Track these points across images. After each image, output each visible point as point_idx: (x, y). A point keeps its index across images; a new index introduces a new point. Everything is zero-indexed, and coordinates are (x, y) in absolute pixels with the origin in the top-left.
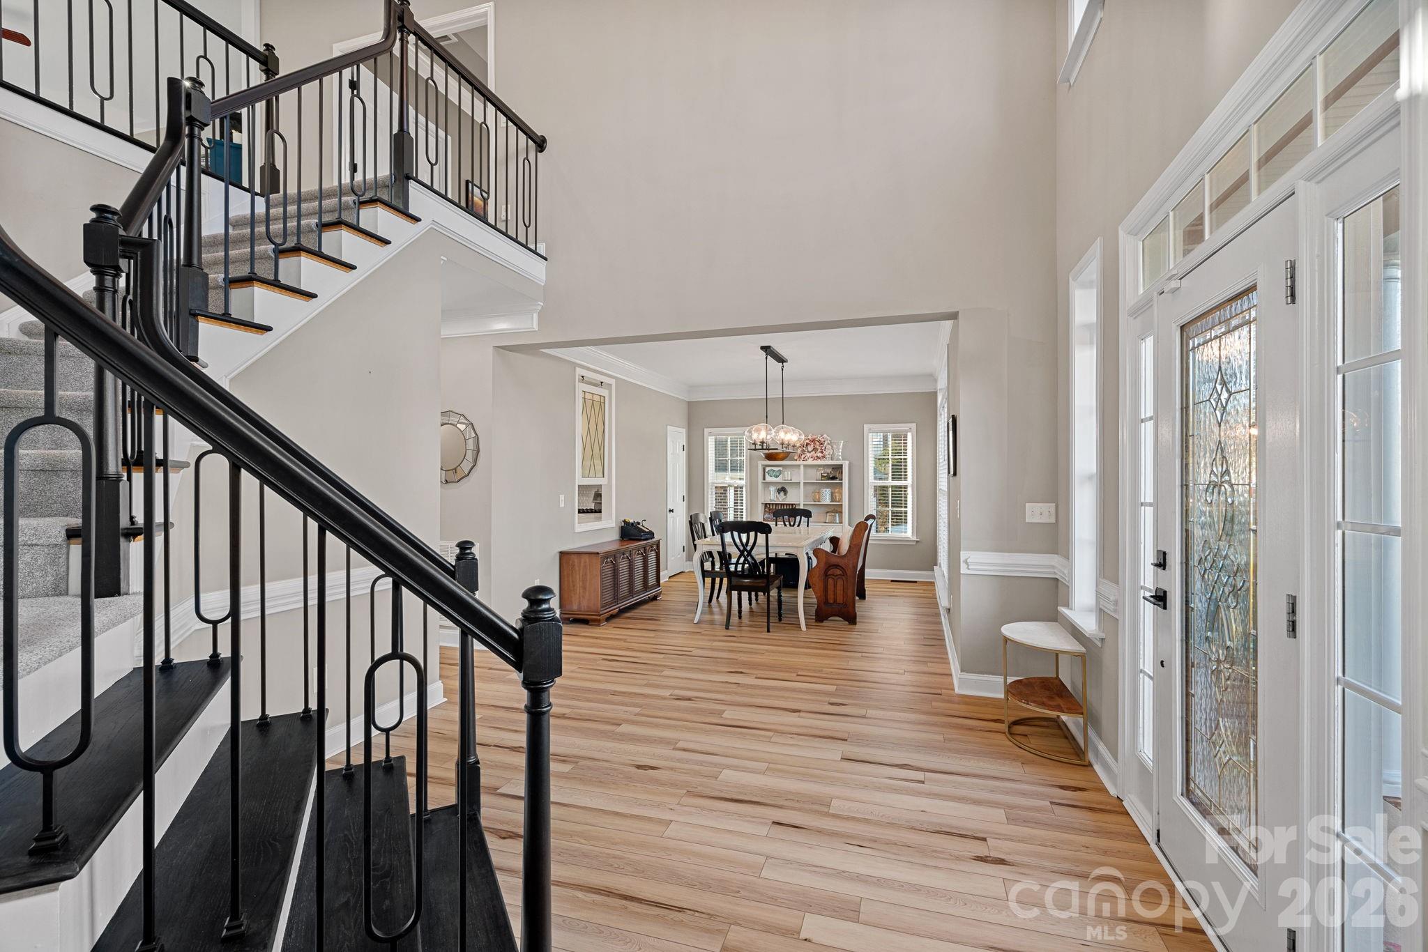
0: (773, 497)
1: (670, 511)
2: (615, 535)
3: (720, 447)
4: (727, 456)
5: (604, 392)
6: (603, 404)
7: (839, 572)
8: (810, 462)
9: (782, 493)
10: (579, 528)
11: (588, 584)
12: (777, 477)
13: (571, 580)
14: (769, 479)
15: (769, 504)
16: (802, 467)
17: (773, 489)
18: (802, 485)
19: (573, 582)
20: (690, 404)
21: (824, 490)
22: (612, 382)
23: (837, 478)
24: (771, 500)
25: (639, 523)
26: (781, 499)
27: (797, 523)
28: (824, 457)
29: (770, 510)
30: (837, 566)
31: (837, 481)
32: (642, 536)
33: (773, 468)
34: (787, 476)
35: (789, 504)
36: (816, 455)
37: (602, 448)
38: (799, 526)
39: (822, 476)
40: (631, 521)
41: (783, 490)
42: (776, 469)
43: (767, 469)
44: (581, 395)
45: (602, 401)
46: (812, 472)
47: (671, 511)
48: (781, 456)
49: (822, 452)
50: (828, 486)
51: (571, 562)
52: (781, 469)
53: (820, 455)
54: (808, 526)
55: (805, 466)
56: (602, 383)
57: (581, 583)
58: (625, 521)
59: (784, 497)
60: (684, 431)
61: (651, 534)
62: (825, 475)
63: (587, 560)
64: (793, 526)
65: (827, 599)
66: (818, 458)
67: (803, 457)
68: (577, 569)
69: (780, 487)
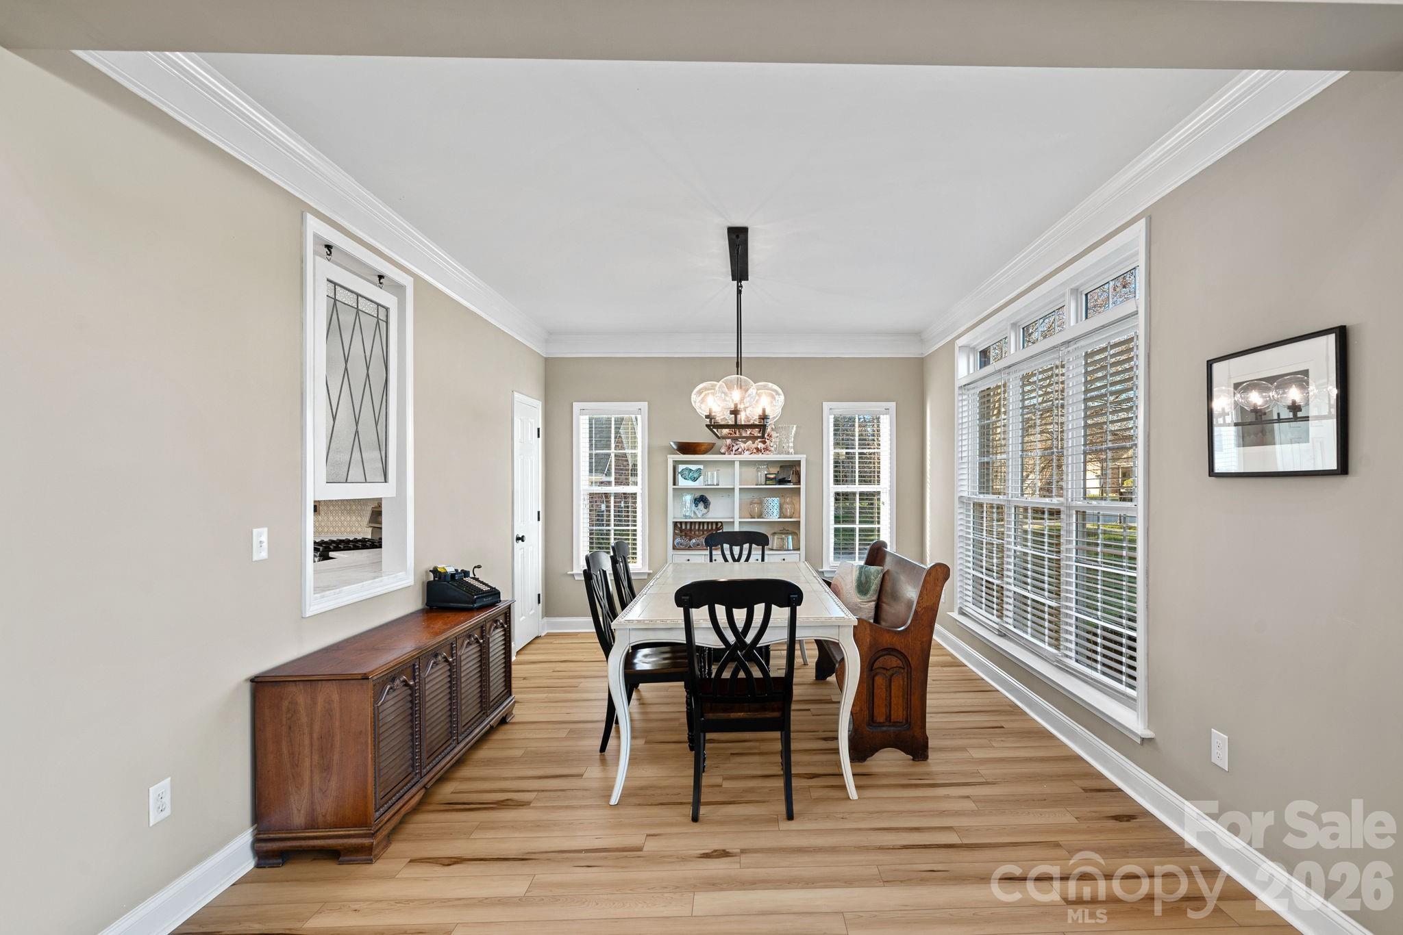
0: (686, 510)
1: (518, 539)
2: (414, 603)
3: (600, 433)
4: (609, 447)
5: (386, 298)
6: (383, 325)
7: (894, 661)
8: (746, 456)
9: (701, 506)
10: (315, 605)
11: (336, 757)
12: (695, 480)
13: (285, 751)
14: (683, 483)
15: (681, 523)
16: (737, 464)
17: (688, 498)
18: (737, 492)
19: (292, 754)
20: (547, 361)
21: (770, 500)
22: (407, 281)
23: (790, 482)
24: (686, 516)
25: (466, 574)
26: (699, 515)
27: (744, 557)
28: (766, 449)
29: (681, 531)
30: (891, 651)
31: (791, 486)
32: (474, 602)
33: (691, 467)
34: (711, 478)
35: (712, 523)
36: (755, 446)
37: (380, 419)
38: (747, 560)
39: (767, 479)
40: (451, 570)
41: (702, 500)
42: (694, 467)
43: (681, 467)
44: (325, 290)
45: (382, 316)
46: (750, 472)
47: (521, 539)
48: (703, 448)
49: (764, 442)
50: (773, 492)
51: (285, 704)
52: (701, 467)
53: (761, 446)
54: (763, 560)
55: (742, 463)
56: (381, 277)
57: (316, 757)
58: (435, 571)
59: (705, 511)
60: (539, 405)
61: (495, 593)
62: (772, 476)
63: (336, 697)
64: (739, 560)
65: (872, 716)
66: (758, 450)
67: (734, 449)
68: (304, 719)
69: (698, 495)
